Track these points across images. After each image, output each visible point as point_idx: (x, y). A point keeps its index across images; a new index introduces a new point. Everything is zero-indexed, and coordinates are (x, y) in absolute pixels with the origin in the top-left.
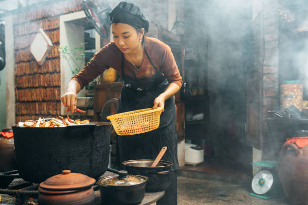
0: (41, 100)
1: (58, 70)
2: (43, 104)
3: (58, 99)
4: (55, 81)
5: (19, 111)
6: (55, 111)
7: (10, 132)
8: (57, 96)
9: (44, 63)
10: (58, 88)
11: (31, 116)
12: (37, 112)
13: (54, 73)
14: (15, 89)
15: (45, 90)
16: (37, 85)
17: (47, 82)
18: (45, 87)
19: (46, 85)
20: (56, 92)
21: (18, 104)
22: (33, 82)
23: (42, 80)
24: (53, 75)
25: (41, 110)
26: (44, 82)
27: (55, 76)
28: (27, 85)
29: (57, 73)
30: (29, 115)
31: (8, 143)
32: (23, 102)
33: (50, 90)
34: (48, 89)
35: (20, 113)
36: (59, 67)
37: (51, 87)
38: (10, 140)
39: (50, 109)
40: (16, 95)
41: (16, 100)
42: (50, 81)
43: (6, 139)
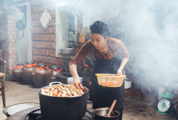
0: (45, 48)
1: (54, 33)
2: (46, 50)
3: (54, 48)
4: (53, 38)
5: (34, 52)
6: (53, 55)
7: (29, 64)
8: (54, 46)
9: (47, 29)
10: (54, 43)
11: (40, 56)
12: (43, 54)
13: (52, 34)
14: (32, 41)
15: (47, 43)
16: (43, 40)
17: (48, 38)
18: (47, 41)
19: (48, 40)
20: (53, 44)
21: (33, 49)
22: (41, 38)
23: (46, 37)
24: (52, 35)
25: (45, 53)
26: (47, 38)
27: (53, 36)
28: (38, 39)
29: (54, 34)
30: (39, 55)
31: (29, 70)
32: (36, 48)
33: (50, 43)
34: (49, 43)
35: (34, 54)
36: (55, 31)
37: (51, 41)
38: (30, 69)
39: (50, 53)
40: (32, 44)
41: (32, 46)
42: (50, 38)
43: (28, 68)
